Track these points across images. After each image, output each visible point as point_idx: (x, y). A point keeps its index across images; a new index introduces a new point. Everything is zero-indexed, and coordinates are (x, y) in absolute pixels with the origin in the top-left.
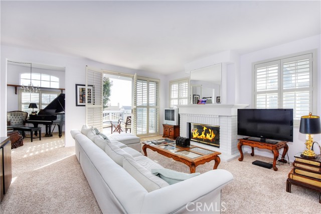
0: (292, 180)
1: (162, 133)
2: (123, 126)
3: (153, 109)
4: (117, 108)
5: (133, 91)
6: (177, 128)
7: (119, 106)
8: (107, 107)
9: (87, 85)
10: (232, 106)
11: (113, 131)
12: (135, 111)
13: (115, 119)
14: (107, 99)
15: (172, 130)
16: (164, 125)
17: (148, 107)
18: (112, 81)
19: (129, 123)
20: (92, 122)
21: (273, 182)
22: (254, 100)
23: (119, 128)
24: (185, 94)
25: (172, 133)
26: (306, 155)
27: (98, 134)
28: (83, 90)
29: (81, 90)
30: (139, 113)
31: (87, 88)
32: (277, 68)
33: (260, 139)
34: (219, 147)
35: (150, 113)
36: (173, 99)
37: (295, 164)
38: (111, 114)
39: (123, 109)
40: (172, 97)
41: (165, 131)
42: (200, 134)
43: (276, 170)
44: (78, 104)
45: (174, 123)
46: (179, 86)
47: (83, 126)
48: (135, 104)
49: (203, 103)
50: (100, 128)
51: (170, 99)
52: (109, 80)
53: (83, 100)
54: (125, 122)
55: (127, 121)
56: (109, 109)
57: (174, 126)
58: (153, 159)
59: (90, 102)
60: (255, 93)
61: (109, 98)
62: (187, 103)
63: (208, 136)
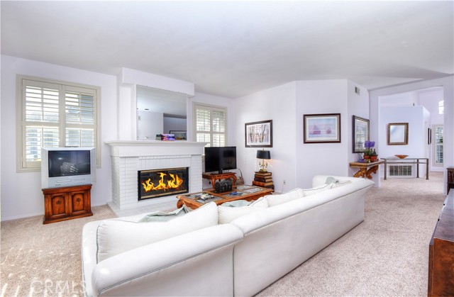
34: (187, 192)
41: (53, 205)
63: (171, 184)
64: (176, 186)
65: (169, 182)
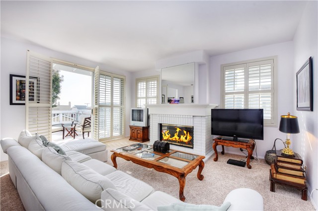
0: (276, 179)
1: (129, 135)
2: (79, 129)
3: (118, 109)
4: (68, 107)
5: (93, 87)
6: (146, 130)
7: (70, 106)
8: (55, 106)
9: (27, 77)
10: (206, 106)
11: (65, 135)
12: (96, 111)
13: (66, 120)
14: (56, 97)
15: (141, 132)
16: (131, 127)
17: (112, 106)
18: (63, 76)
19: (88, 126)
20: (36, 126)
21: (255, 182)
22: (223, 100)
23: (73, 132)
24: (154, 92)
25: (141, 135)
26: (287, 154)
27: (46, 144)
28: (22, 84)
29: (18, 83)
30: (101, 113)
31: (27, 81)
32: (243, 71)
33: (232, 138)
34: (192, 148)
35: (114, 114)
36: (140, 98)
37: (278, 163)
38: (61, 115)
39: (76, 109)
40: (139, 96)
41: (132, 133)
42: (172, 136)
43: (250, 167)
44: (13, 102)
45: (143, 124)
46: (147, 85)
47: (22, 132)
48: (97, 102)
49: (176, 102)
50: (47, 133)
51: (137, 98)
52: (58, 75)
53: (21, 96)
54: (82, 124)
55: (85, 123)
56: (58, 109)
57: (143, 127)
58: (124, 170)
59: (33, 100)
60: (223, 94)
61: (58, 95)
62: (156, 102)
63: (183, 138)
64: (186, 141)
65: (182, 137)
